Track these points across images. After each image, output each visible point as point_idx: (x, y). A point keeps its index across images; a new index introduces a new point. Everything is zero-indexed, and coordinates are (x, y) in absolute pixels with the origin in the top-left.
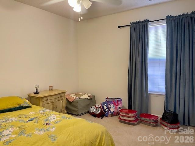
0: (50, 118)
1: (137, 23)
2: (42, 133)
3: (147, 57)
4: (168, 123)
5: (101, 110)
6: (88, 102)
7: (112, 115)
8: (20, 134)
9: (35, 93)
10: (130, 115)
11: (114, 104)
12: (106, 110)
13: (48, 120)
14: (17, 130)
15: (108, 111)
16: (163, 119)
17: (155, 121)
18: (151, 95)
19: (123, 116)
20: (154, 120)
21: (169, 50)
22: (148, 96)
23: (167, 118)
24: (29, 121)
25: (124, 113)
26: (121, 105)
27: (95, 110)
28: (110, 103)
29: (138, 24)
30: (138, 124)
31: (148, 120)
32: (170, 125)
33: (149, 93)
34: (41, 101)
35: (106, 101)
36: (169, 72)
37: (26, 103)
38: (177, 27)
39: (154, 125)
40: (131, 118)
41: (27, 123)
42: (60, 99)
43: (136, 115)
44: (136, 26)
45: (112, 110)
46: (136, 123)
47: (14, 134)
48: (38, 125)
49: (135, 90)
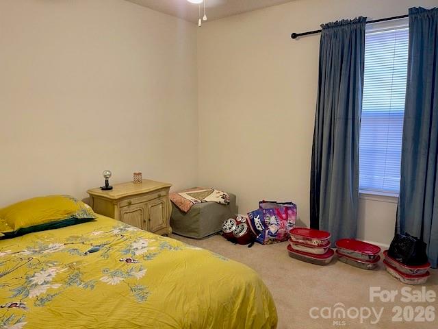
0: (135, 245)
1: (337, 25)
2: (117, 280)
3: (358, 109)
4: (405, 263)
5: (249, 228)
7: (274, 240)
8: (70, 281)
9: (103, 189)
10: (315, 242)
11: (279, 215)
12: (260, 229)
13: (130, 250)
14: (65, 272)
15: (264, 231)
16: (391, 253)
17: (372, 257)
18: (366, 198)
19: (297, 243)
20: (370, 256)
21: (414, 91)
22: (358, 199)
23: (401, 252)
24: (91, 252)
25: (301, 237)
26: (293, 218)
27: (234, 228)
28: (270, 213)
29: (339, 29)
30: (332, 262)
31: (357, 254)
32: (406, 269)
33: (360, 191)
34: (116, 206)
35: (260, 207)
37: (85, 211)
39: (370, 266)
40: (316, 250)
41: (85, 257)
42: (157, 201)
43: (329, 243)
44: (336, 34)
45: (273, 229)
46: (328, 260)
47: (56, 282)
48: (108, 262)
49: (328, 187)
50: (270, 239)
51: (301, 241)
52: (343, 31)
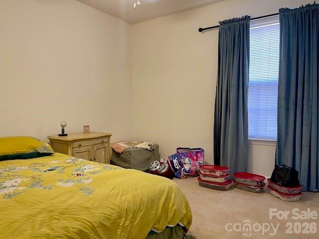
0: (84, 168)
1: (230, 21)
2: (70, 184)
3: (246, 79)
4: (282, 185)
5: (169, 166)
6: (148, 155)
7: (188, 175)
8: (33, 186)
9: (60, 135)
10: (218, 173)
11: (191, 157)
12: (178, 168)
13: (80, 169)
14: (29, 180)
15: (180, 169)
16: (273, 179)
17: (259, 183)
18: (253, 143)
19: (205, 175)
20: (258, 182)
21: (284, 65)
22: (248, 143)
23: (280, 178)
24: (49, 170)
25: (208, 170)
26: (202, 159)
27: (158, 167)
28: (185, 156)
29: (232, 24)
30: (231, 188)
31: (248, 181)
32: (284, 190)
33: (249, 139)
34: (69, 147)
35: (177, 152)
36: (283, 102)
37: (45, 148)
38: (296, 27)
39: (258, 190)
40: (219, 179)
41: (45, 173)
43: (228, 175)
44: (229, 28)
45: (187, 167)
46: (228, 186)
47: (21, 186)
48: (63, 176)
49: (226, 135)
50: (185, 175)
51: (207, 173)
52: (234, 25)
